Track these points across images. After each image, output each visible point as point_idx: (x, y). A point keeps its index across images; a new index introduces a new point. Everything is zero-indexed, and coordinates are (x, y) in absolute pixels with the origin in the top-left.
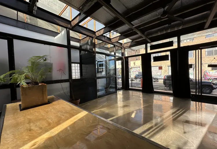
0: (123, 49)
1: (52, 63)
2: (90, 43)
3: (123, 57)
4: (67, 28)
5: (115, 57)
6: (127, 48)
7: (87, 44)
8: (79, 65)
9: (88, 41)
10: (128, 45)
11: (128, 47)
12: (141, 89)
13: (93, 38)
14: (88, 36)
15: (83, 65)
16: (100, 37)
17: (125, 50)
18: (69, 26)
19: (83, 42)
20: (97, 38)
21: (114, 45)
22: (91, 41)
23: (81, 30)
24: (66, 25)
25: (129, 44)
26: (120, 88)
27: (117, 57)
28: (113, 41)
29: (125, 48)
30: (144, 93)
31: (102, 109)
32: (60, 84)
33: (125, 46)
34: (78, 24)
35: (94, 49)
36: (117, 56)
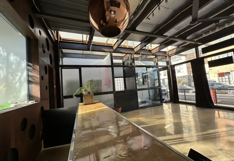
0: (168, 57)
1: (101, 80)
2: (130, 59)
3: (169, 66)
4: (110, 52)
5: (157, 67)
6: (172, 55)
7: (128, 59)
8: (123, 78)
9: (129, 57)
10: (173, 52)
11: (174, 54)
12: (195, 102)
13: (132, 54)
14: (127, 54)
15: (126, 79)
16: (138, 52)
17: (170, 58)
18: (112, 50)
19: (125, 58)
20: (136, 53)
21: (156, 56)
22: (131, 57)
23: (121, 51)
24: (110, 50)
25: (175, 51)
26: (168, 101)
27: (159, 68)
28: (153, 52)
29: (170, 56)
30: (199, 107)
31: (140, 118)
32: (106, 95)
33: (170, 53)
34: (118, 47)
35: (133, 64)
36: (160, 66)
